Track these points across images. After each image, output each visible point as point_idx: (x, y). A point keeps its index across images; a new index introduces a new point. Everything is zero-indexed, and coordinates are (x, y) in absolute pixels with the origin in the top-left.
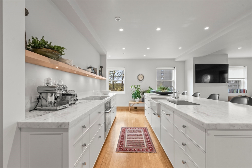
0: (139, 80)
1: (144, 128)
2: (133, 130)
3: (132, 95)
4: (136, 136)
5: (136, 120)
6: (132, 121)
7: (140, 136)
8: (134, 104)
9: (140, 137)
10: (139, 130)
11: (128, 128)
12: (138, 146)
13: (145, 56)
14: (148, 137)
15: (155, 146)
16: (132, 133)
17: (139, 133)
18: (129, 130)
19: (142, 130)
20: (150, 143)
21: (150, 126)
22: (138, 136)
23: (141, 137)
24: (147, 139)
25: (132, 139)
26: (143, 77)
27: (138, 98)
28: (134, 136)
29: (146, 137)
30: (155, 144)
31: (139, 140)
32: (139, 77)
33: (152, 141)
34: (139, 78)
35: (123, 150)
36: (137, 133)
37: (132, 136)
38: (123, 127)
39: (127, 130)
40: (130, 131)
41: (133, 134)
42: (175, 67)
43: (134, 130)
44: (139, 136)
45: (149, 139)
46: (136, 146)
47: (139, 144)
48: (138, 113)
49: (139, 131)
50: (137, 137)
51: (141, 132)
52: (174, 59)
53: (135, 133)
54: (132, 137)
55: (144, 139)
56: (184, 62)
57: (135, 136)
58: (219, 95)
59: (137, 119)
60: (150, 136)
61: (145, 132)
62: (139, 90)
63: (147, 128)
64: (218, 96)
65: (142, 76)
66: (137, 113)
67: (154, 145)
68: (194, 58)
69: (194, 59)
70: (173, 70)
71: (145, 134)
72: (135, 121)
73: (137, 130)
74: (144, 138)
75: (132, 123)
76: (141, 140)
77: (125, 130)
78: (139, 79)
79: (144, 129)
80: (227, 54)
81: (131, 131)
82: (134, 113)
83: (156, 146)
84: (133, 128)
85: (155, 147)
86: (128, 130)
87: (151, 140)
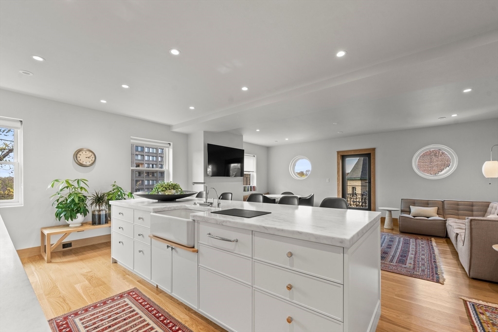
0: (81, 165)
1: (129, 293)
2: (100, 312)
3: (57, 208)
4: (119, 322)
5: (89, 281)
6: (78, 287)
7: (133, 316)
8: (66, 234)
9: (134, 320)
10: (119, 304)
11: (76, 314)
13: (103, 101)
14: (155, 309)
15: (183, 323)
16: (102, 320)
17: (124, 311)
18: (84, 318)
19: (126, 300)
20: (171, 322)
21: (142, 282)
22: (125, 320)
23: (138, 318)
24: (156, 317)
26: (93, 156)
27: (78, 215)
28: (113, 325)
29: (151, 312)
30: (181, 318)
32: (78, 156)
33: (171, 314)
34: (79, 159)
36: (117, 314)
38: (53, 317)
39: (77, 320)
40: (91, 320)
41: (109, 322)
42: (171, 143)
43: (102, 311)
44: (130, 317)
45: (160, 315)
48: (81, 257)
49: (119, 308)
50: (127, 324)
51: (127, 305)
52: (169, 127)
53: (110, 317)
55: (149, 321)
56: (186, 136)
57: (116, 324)
58: (232, 194)
59: (92, 277)
60: (158, 306)
61: (137, 300)
62: (84, 193)
63: (138, 290)
64: (230, 195)
65: (91, 154)
66: (81, 260)
67: (180, 320)
68: (205, 132)
69: (206, 134)
70: (167, 149)
71: (144, 306)
72: (87, 282)
73: (111, 307)
74: (145, 317)
75: (81, 291)
77: (67, 323)
78: (81, 162)
79: (131, 296)
80: (242, 136)
81: (94, 318)
82: (69, 262)
83: (186, 321)
84: (95, 307)
85: (186, 325)
86: (81, 320)
87: (168, 313)
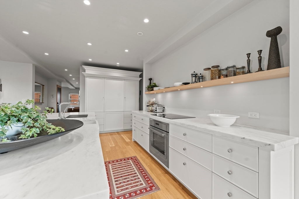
12: (119, 164)
19: (116, 193)
25: (128, 170)
31: (118, 170)
35: (132, 158)
36: (124, 182)
37: (130, 175)
46: (120, 163)
47: (118, 166)
54: (128, 173)
76: (115, 171)
